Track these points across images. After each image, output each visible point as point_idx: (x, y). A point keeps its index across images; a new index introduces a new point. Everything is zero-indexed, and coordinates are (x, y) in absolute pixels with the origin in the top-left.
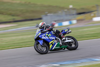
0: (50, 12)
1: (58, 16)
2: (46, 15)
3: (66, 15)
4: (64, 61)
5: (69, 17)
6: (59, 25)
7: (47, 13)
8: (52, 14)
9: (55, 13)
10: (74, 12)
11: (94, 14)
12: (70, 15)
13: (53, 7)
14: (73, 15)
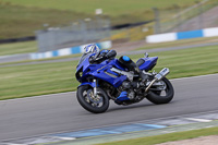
0: (53, 24)
1: (71, 32)
2: (45, 31)
3: (88, 30)
4: (86, 131)
5: (95, 35)
6: (73, 52)
7: (46, 25)
8: (57, 29)
9: (64, 25)
10: (107, 24)
11: (150, 28)
12: (97, 30)
13: (60, 12)
14: (104, 29)
